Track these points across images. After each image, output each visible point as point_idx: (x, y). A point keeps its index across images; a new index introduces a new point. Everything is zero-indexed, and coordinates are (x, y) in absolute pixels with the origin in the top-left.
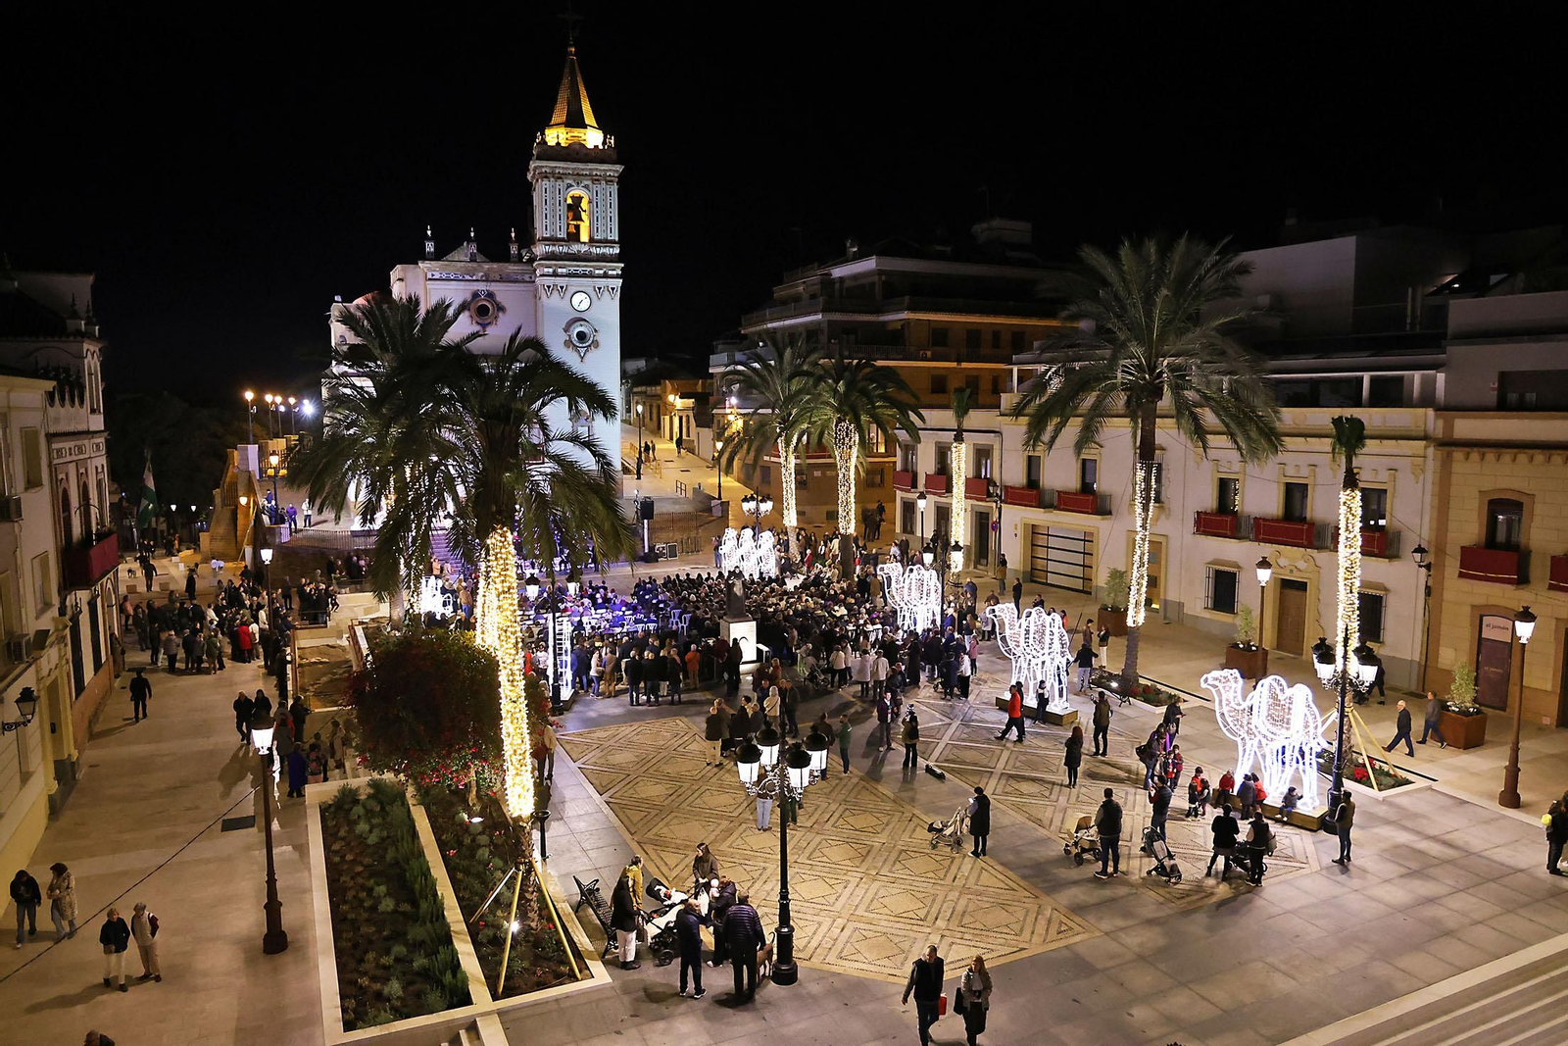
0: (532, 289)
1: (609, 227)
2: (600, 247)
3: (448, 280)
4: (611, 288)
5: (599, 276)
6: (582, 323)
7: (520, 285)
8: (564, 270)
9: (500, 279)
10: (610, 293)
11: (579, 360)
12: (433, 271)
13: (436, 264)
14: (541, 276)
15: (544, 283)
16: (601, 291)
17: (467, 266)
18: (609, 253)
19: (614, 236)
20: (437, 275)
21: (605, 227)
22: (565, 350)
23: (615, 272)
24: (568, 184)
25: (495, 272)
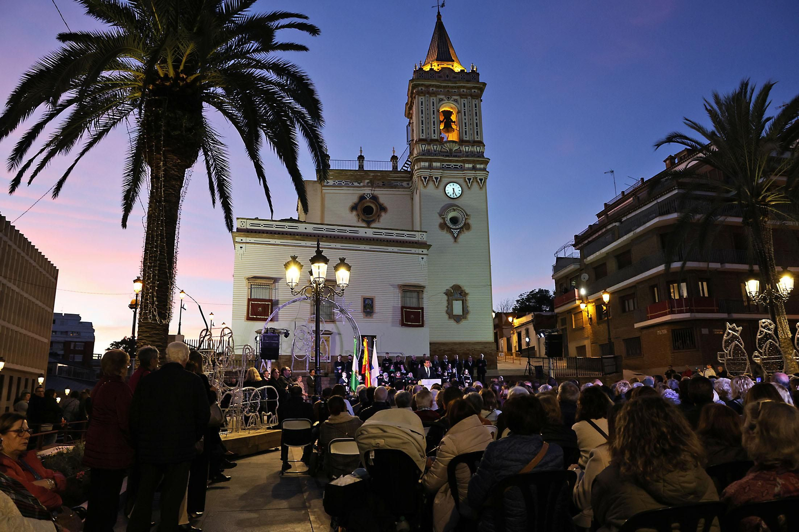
0: (409, 193)
1: (476, 130)
3: (340, 186)
4: (479, 179)
5: (469, 169)
6: (455, 208)
7: (400, 190)
8: (438, 164)
9: (383, 185)
10: (479, 183)
11: (452, 240)
12: (328, 179)
13: (330, 172)
14: (419, 169)
15: (421, 175)
16: (471, 181)
17: (355, 175)
18: (476, 151)
19: (480, 137)
20: (331, 183)
21: (472, 131)
22: (440, 231)
23: (482, 166)
24: (440, 99)
25: (379, 180)
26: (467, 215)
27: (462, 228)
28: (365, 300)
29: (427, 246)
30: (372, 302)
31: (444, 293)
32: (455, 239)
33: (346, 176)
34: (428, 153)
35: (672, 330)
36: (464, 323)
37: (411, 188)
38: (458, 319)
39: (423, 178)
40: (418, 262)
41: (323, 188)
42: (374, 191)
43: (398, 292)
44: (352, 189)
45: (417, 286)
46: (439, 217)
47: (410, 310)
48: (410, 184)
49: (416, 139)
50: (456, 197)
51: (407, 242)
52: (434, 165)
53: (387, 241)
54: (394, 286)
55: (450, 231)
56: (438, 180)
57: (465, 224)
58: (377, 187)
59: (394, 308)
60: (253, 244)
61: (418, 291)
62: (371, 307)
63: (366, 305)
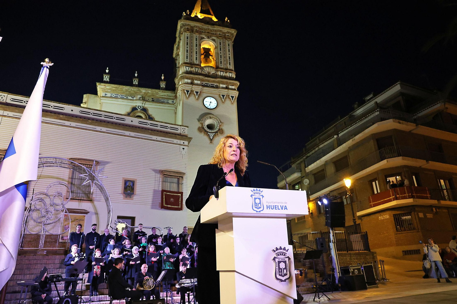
0: (174, 108)
1: (228, 62)
2: (223, 72)
3: (116, 98)
4: (231, 96)
5: (223, 88)
6: (211, 116)
7: (165, 105)
8: (199, 82)
9: (152, 100)
10: (231, 100)
11: (209, 141)
12: (106, 92)
13: (109, 86)
14: (183, 84)
15: (184, 88)
16: (224, 97)
17: (130, 90)
18: (229, 76)
19: (232, 67)
20: (109, 95)
21: (226, 62)
22: (198, 133)
23: (233, 87)
24: (202, 37)
25: (149, 96)
26: (221, 122)
27: (217, 132)
28: (126, 182)
29: (189, 139)
30: (133, 185)
32: (211, 140)
33: (122, 90)
34: (190, 73)
35: (393, 215)
37: (175, 105)
39: (185, 92)
40: (179, 152)
41: (101, 98)
42: (145, 104)
43: (159, 176)
44: (126, 101)
45: (177, 173)
46: (198, 122)
47: (170, 194)
48: (175, 102)
49: (181, 63)
50: (212, 108)
51: (170, 133)
52: (196, 82)
53: (152, 130)
54: (155, 171)
55: (207, 134)
56: (198, 94)
57: (219, 130)
58: (147, 101)
59: (155, 191)
60: (11, 117)
61: (178, 177)
62: (132, 189)
63: (127, 187)
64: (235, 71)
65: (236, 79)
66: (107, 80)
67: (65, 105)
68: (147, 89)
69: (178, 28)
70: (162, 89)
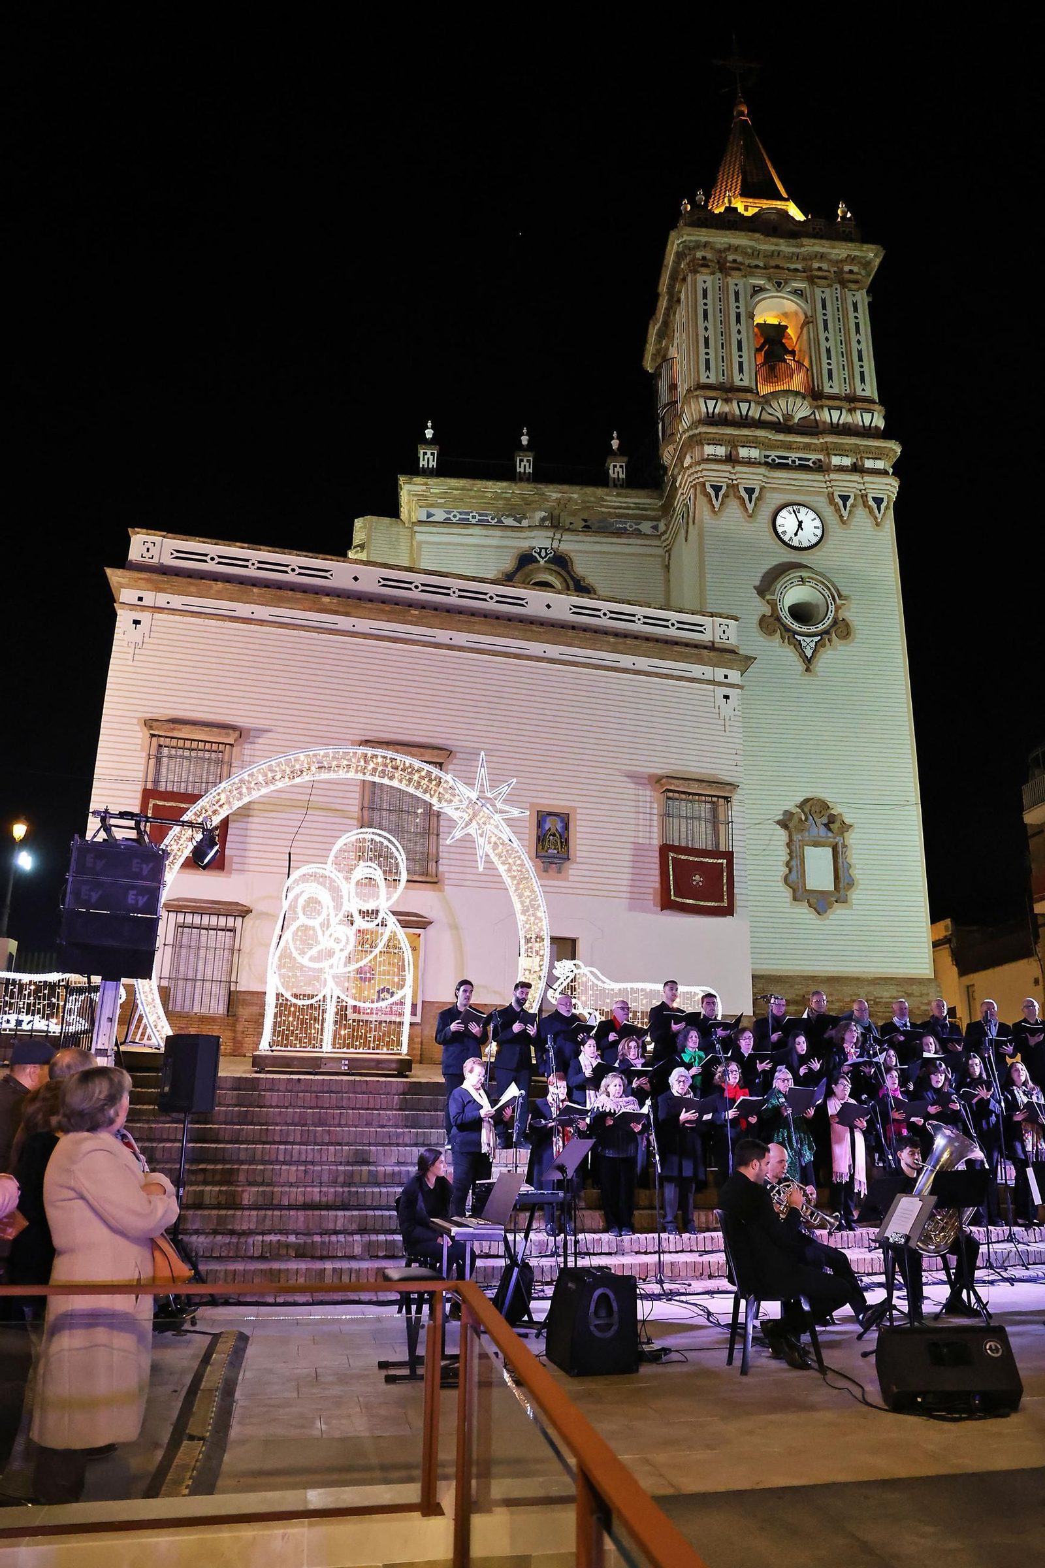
0: (660, 551)
1: (857, 370)
2: (840, 409)
3: (464, 523)
4: (874, 498)
5: (841, 469)
6: (804, 574)
7: (631, 541)
8: (754, 453)
9: (585, 527)
10: (872, 511)
11: (800, 666)
12: (432, 506)
13: (438, 486)
14: (699, 463)
15: (705, 478)
16: (849, 504)
17: (509, 495)
18: (861, 424)
19: (870, 389)
20: (440, 515)
21: (846, 372)
22: (761, 639)
23: (880, 465)
24: (754, 287)
25: (574, 513)
26: (840, 596)
27: (826, 632)
28: (542, 817)
29: (745, 662)
30: (566, 827)
31: (778, 823)
32: (808, 662)
33: (483, 497)
34: (723, 420)
36: (838, 913)
37: (663, 538)
38: (820, 903)
39: (709, 490)
40: (713, 710)
41: (416, 528)
42: (560, 541)
43: (650, 799)
44: (498, 533)
45: (711, 783)
46: (758, 599)
47: (691, 858)
48: (662, 527)
49: (686, 387)
50: (805, 544)
51: (676, 643)
52: (743, 452)
53: (617, 634)
54: (634, 777)
55: (791, 639)
56: (754, 497)
57: (835, 622)
58: (568, 530)
59: (638, 848)
60: (177, 613)
61: (715, 799)
62: (561, 842)
63: (545, 835)
64: (881, 403)
65: (886, 434)
66: (430, 466)
67: (331, 560)
68: (566, 488)
69: (665, 262)
70: (615, 486)
